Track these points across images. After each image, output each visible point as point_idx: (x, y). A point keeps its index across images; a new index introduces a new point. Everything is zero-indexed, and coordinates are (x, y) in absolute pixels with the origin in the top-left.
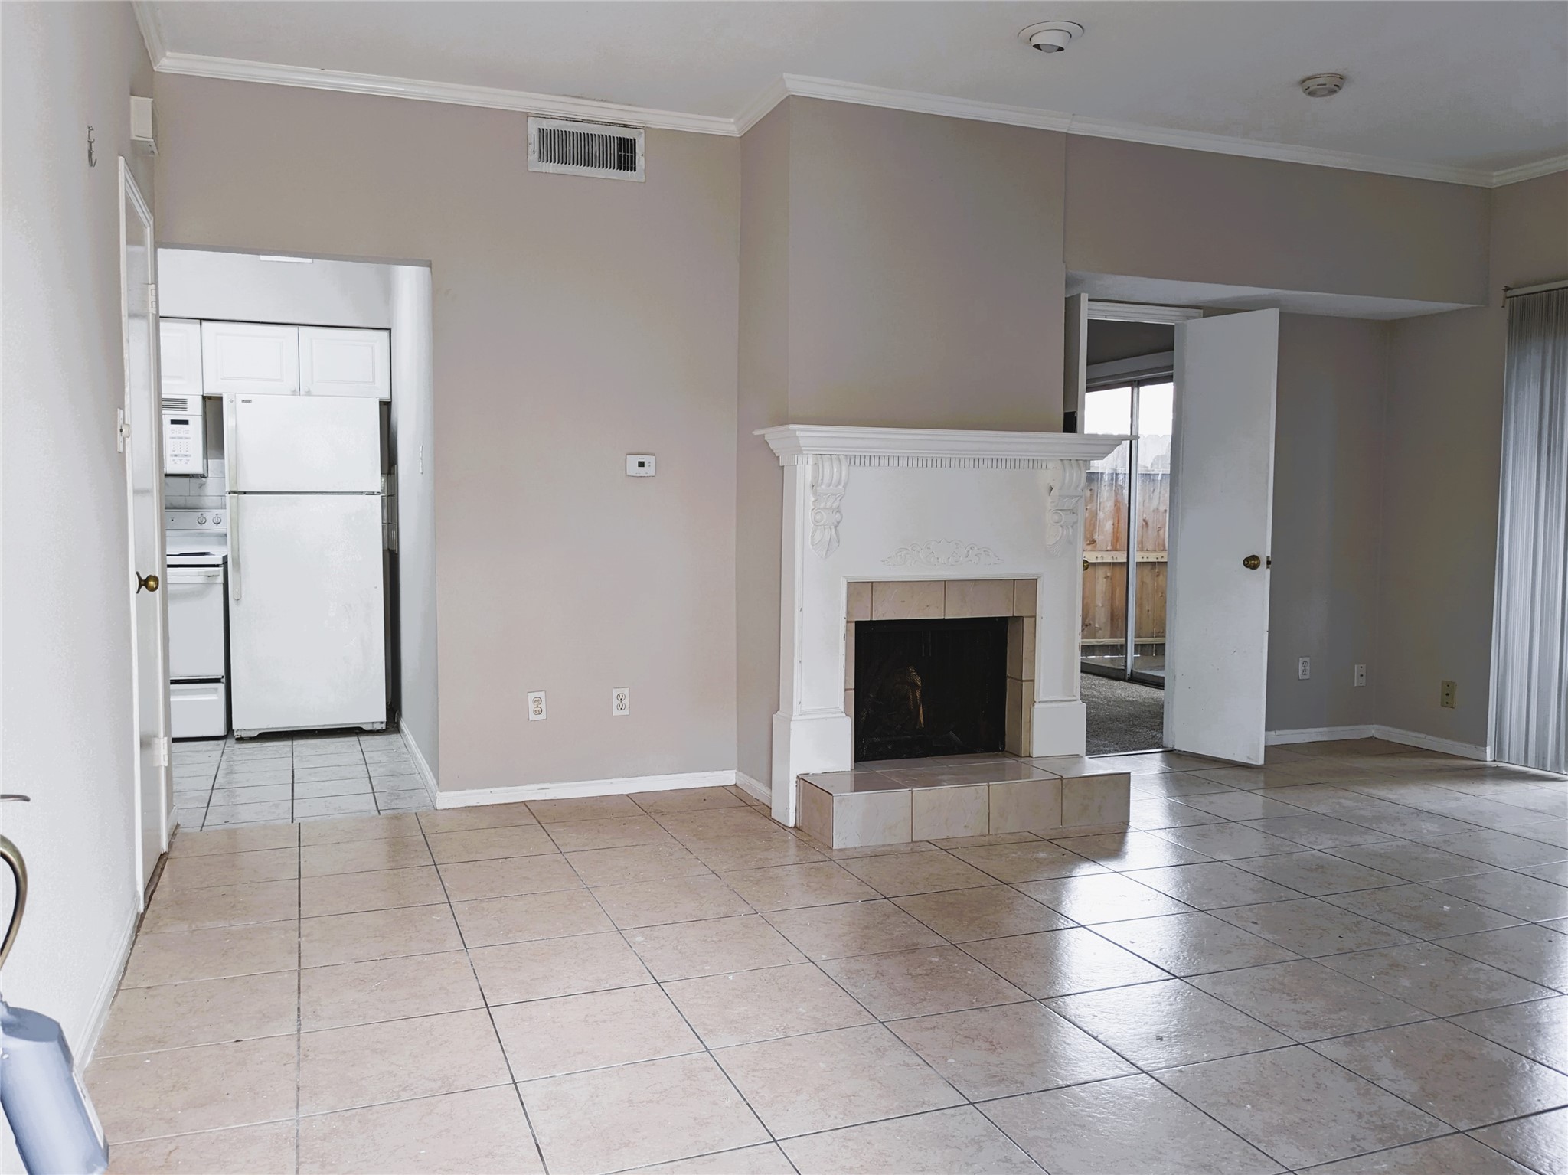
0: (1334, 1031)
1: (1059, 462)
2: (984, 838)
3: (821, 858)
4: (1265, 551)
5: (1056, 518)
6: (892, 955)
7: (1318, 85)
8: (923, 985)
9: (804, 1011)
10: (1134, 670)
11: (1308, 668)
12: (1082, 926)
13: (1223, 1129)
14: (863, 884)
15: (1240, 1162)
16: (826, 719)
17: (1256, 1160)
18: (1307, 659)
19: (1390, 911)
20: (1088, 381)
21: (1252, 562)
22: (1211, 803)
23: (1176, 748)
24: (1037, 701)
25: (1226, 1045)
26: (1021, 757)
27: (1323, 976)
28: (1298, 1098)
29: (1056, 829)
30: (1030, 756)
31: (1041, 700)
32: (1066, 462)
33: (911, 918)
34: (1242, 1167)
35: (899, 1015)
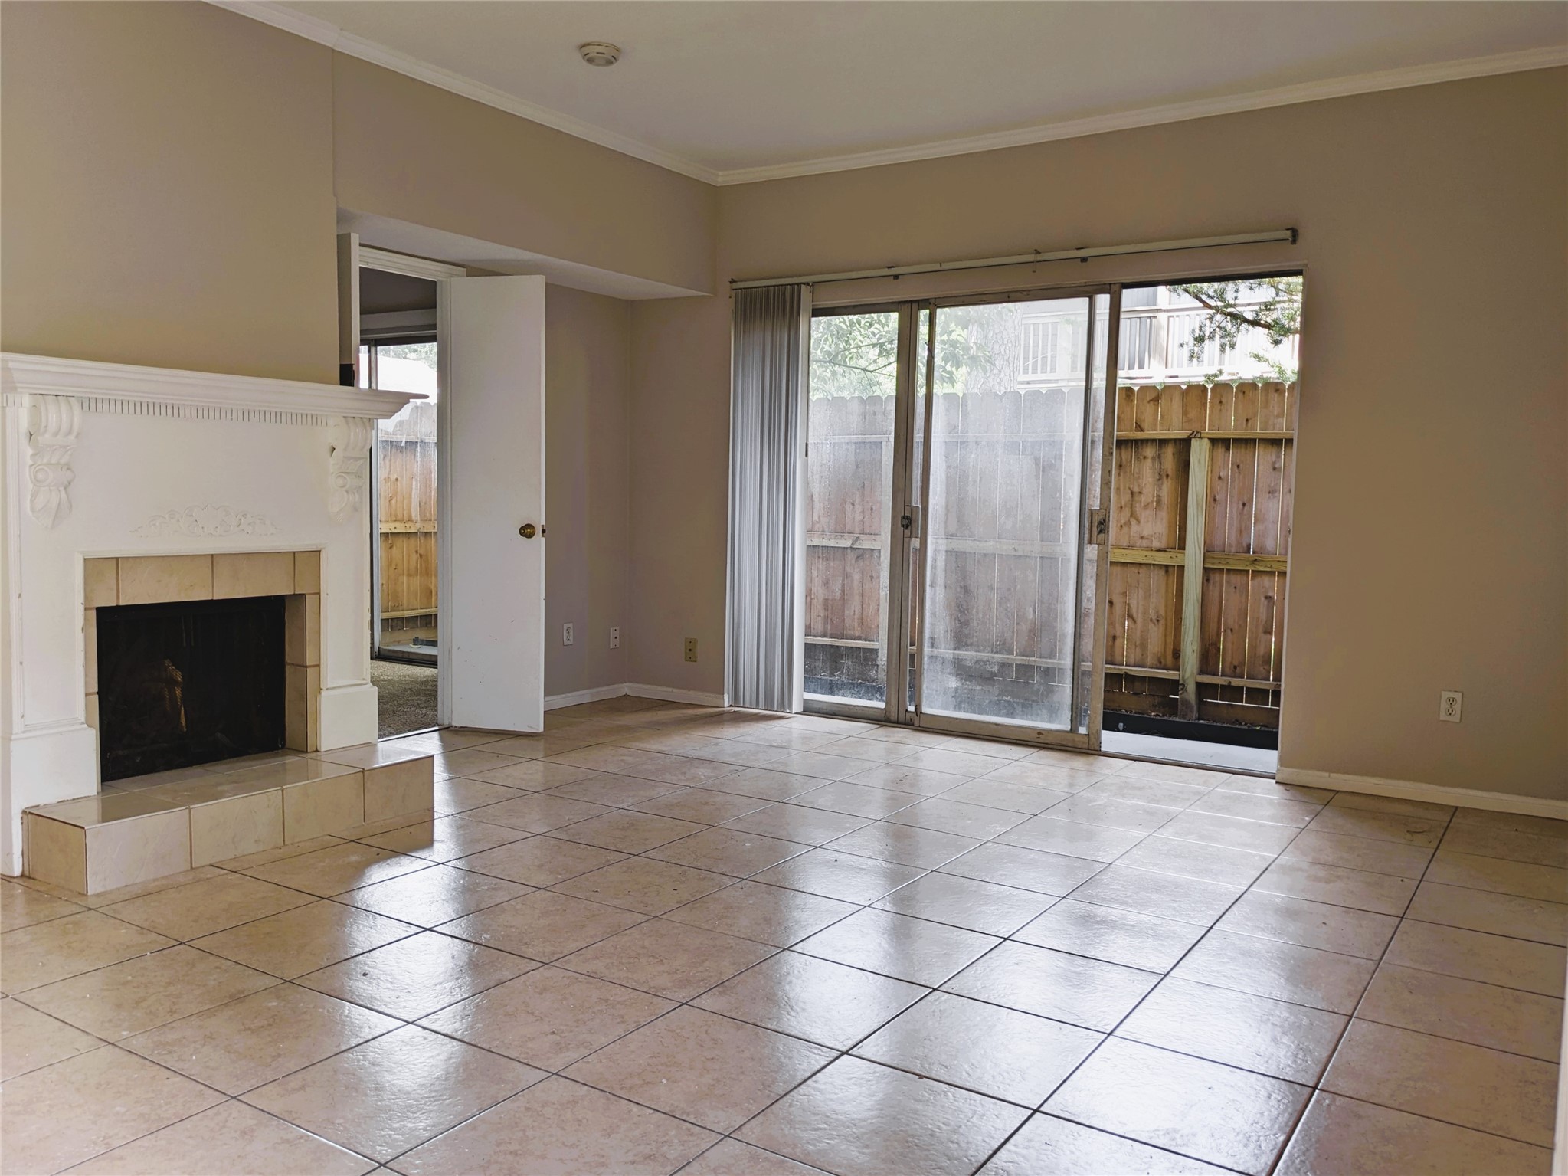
0: (706, 983)
1: (343, 419)
2: (280, 851)
3: (75, 909)
4: (540, 520)
5: (340, 482)
6: (216, 1011)
7: (598, 53)
8: (269, 1039)
9: (123, 1110)
10: (382, 647)
11: (571, 633)
12: (426, 929)
13: (652, 1111)
14: (145, 931)
15: (680, 1142)
16: (61, 734)
17: (692, 1134)
18: (571, 625)
19: (704, 856)
20: (362, 332)
21: (527, 531)
22: (508, 776)
23: (454, 724)
24: (324, 689)
25: (619, 1023)
26: (307, 752)
27: (676, 931)
28: (703, 1058)
29: (358, 827)
30: (317, 751)
31: (329, 686)
32: (350, 420)
33: (223, 961)
34: (683, 1145)
35: (255, 1083)
